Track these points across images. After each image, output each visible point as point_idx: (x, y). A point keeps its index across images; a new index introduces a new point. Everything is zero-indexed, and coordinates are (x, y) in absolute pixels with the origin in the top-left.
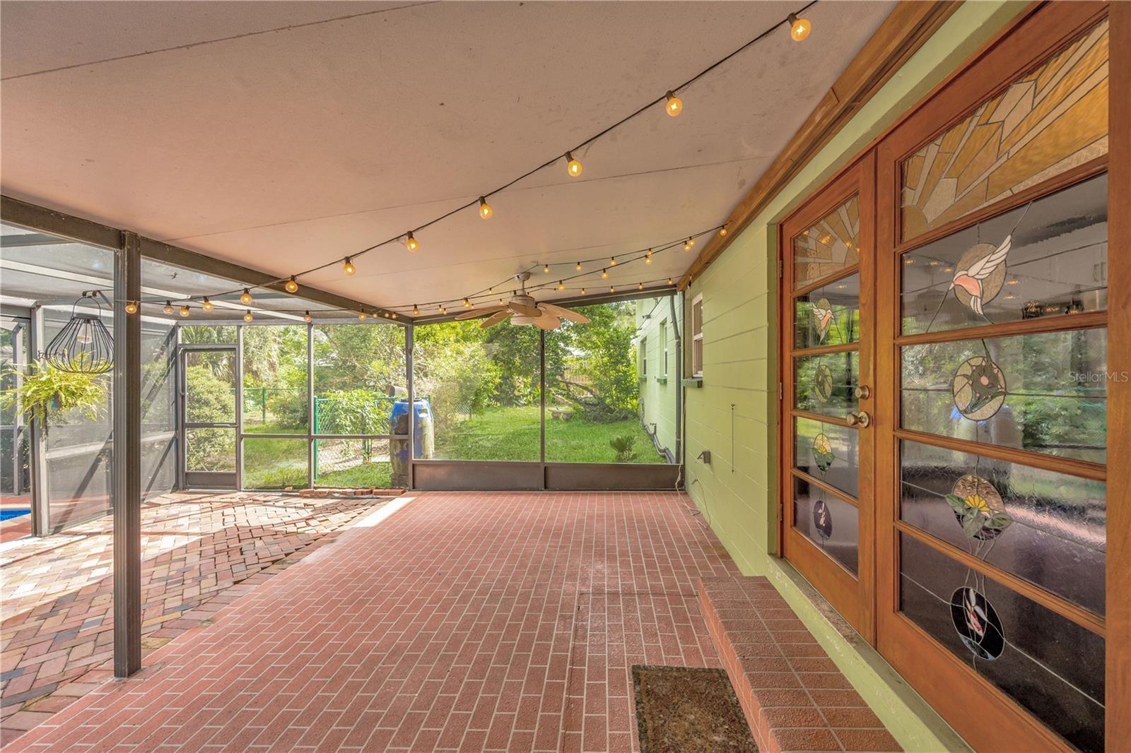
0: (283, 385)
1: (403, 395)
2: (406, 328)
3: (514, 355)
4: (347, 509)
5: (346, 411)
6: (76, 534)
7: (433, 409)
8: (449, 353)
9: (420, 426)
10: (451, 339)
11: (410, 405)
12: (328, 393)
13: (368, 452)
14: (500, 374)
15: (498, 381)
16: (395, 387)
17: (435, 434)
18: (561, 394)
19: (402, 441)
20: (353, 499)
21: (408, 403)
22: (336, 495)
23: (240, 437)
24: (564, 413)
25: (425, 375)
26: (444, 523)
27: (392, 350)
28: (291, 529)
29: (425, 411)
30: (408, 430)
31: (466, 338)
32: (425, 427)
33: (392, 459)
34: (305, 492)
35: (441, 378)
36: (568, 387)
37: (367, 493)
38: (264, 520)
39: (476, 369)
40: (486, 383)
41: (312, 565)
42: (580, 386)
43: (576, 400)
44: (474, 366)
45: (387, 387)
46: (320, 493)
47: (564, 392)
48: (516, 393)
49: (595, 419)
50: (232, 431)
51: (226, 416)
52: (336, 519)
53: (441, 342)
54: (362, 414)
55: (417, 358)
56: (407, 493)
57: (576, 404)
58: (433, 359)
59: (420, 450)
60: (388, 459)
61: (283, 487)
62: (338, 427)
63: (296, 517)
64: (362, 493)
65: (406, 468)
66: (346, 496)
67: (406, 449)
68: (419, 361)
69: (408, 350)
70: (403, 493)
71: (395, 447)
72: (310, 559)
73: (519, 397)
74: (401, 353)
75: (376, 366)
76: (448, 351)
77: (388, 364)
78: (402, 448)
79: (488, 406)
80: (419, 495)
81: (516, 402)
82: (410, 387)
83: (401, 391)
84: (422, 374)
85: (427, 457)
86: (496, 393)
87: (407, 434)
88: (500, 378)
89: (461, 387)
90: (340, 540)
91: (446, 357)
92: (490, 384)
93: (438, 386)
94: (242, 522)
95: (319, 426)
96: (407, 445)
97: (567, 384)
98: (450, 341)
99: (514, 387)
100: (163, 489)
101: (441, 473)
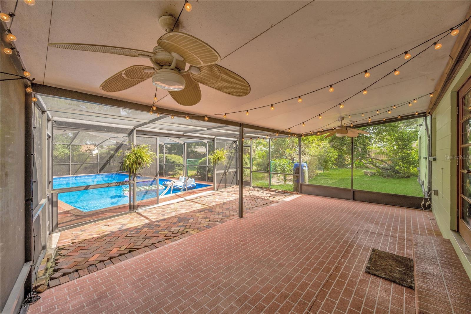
0: (257, 157)
1: (297, 161)
2: (299, 138)
3: (343, 146)
4: (280, 196)
5: (279, 166)
6: (221, 191)
7: (308, 167)
8: (315, 146)
9: (303, 172)
10: (316, 140)
11: (300, 164)
12: (274, 160)
13: (285, 180)
14: (337, 154)
15: (336, 157)
16: (294, 158)
17: (309, 177)
18: (368, 163)
19: (297, 176)
20: (281, 193)
21: (299, 164)
22: (277, 191)
23: (251, 172)
24: (370, 173)
25: (305, 154)
26: (311, 203)
27: (293, 145)
28: (266, 198)
29: (305, 167)
30: (299, 172)
31: (322, 140)
32: (305, 172)
33: (294, 182)
34: (268, 190)
35: (311, 155)
36: (372, 160)
37: (286, 192)
38: (258, 195)
39: (326, 152)
40: (330, 158)
41: (273, 207)
42: (380, 160)
43: (377, 167)
44: (325, 151)
45: (291, 158)
46: (272, 190)
47: (370, 163)
48: (346, 163)
49: (389, 176)
50: (250, 170)
51: (247, 166)
52: (277, 198)
53: (311, 141)
54: (284, 167)
55: (302, 148)
56: (299, 194)
57: (377, 169)
58: (308, 148)
59: (303, 180)
60: (292, 183)
61: (262, 188)
62: (277, 171)
63: (266, 195)
64: (284, 192)
65: (298, 186)
66: (279, 192)
67: (298, 179)
68: (303, 149)
69: (300, 146)
70: (297, 193)
71: (295, 178)
72: (272, 205)
73: (348, 164)
74: (296, 146)
75: (288, 151)
76: (314, 145)
77: (291, 150)
78: (297, 178)
79: (331, 167)
80: (303, 195)
81: (346, 167)
82: (300, 158)
83: (296, 160)
84: (303, 154)
85: (306, 182)
86: (335, 162)
87: (299, 174)
88: (337, 156)
89: (319, 159)
90: (280, 203)
91: (313, 147)
92: (332, 158)
93: (310, 158)
94: (254, 194)
95: (272, 170)
96: (299, 178)
97: (372, 159)
98: (315, 141)
99: (345, 160)
100: (234, 184)
101: (311, 189)
